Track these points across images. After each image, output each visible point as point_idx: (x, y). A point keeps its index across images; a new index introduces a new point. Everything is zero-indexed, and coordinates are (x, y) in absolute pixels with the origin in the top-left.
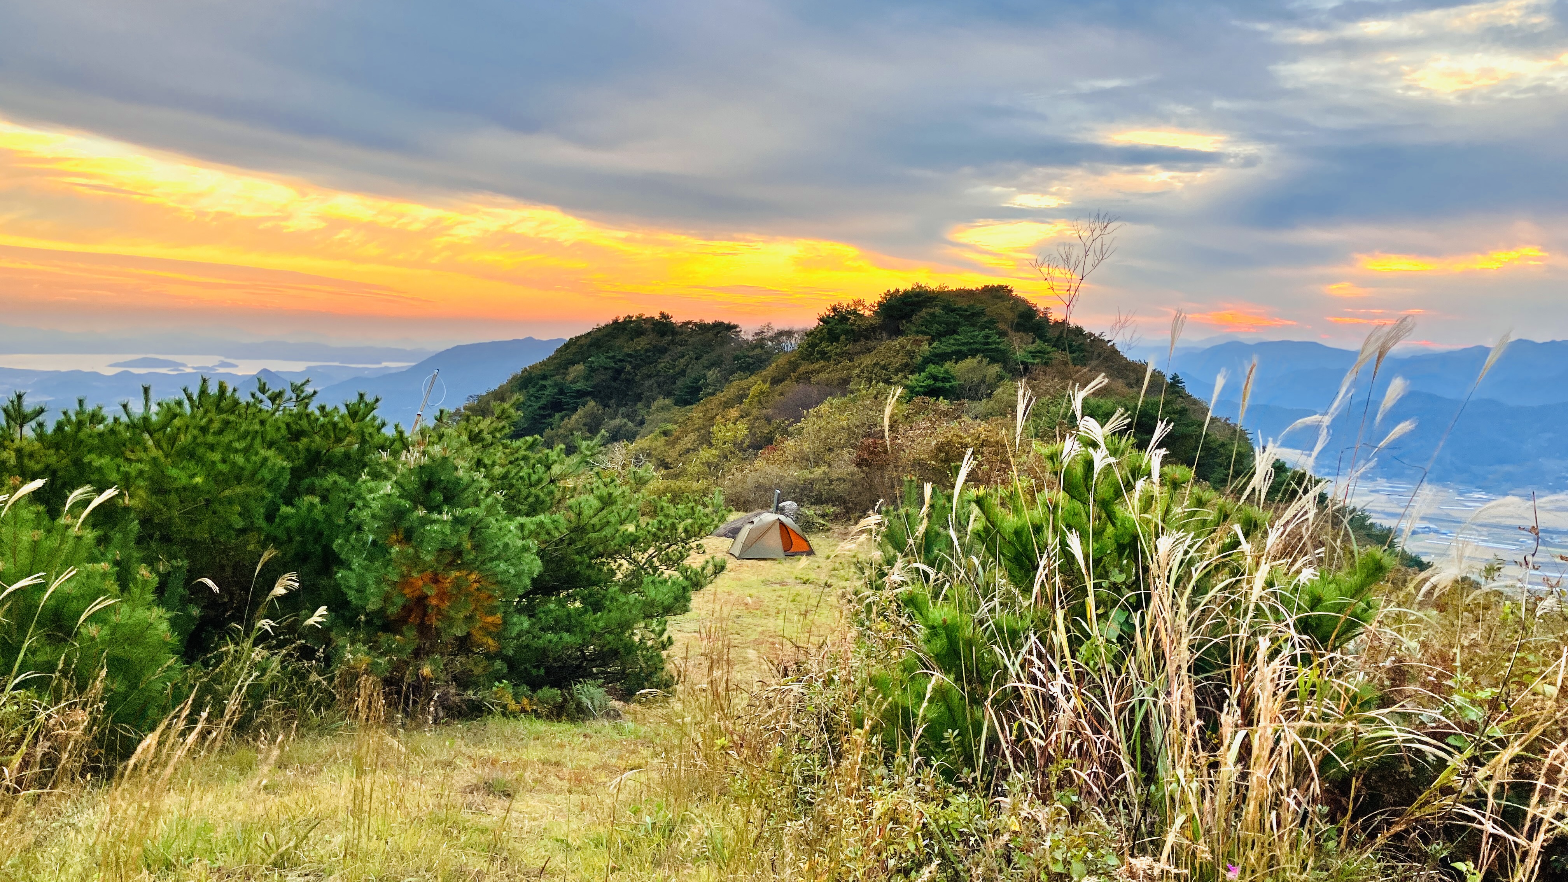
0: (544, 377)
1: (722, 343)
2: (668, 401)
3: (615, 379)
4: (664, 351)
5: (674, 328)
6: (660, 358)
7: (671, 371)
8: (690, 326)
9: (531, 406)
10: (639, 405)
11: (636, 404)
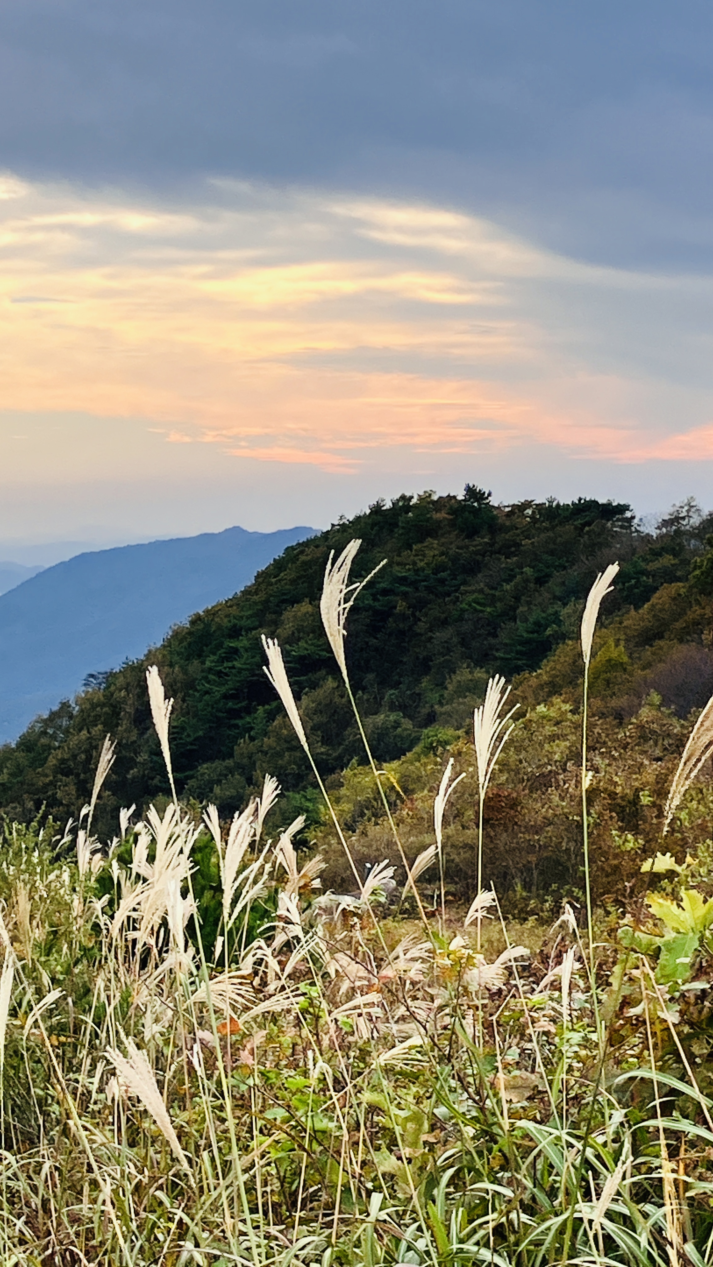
4: (471, 569)
5: (495, 518)
6: (465, 583)
7: (489, 609)
8: (529, 511)
9: (207, 693)
10: (425, 682)
11: (419, 681)
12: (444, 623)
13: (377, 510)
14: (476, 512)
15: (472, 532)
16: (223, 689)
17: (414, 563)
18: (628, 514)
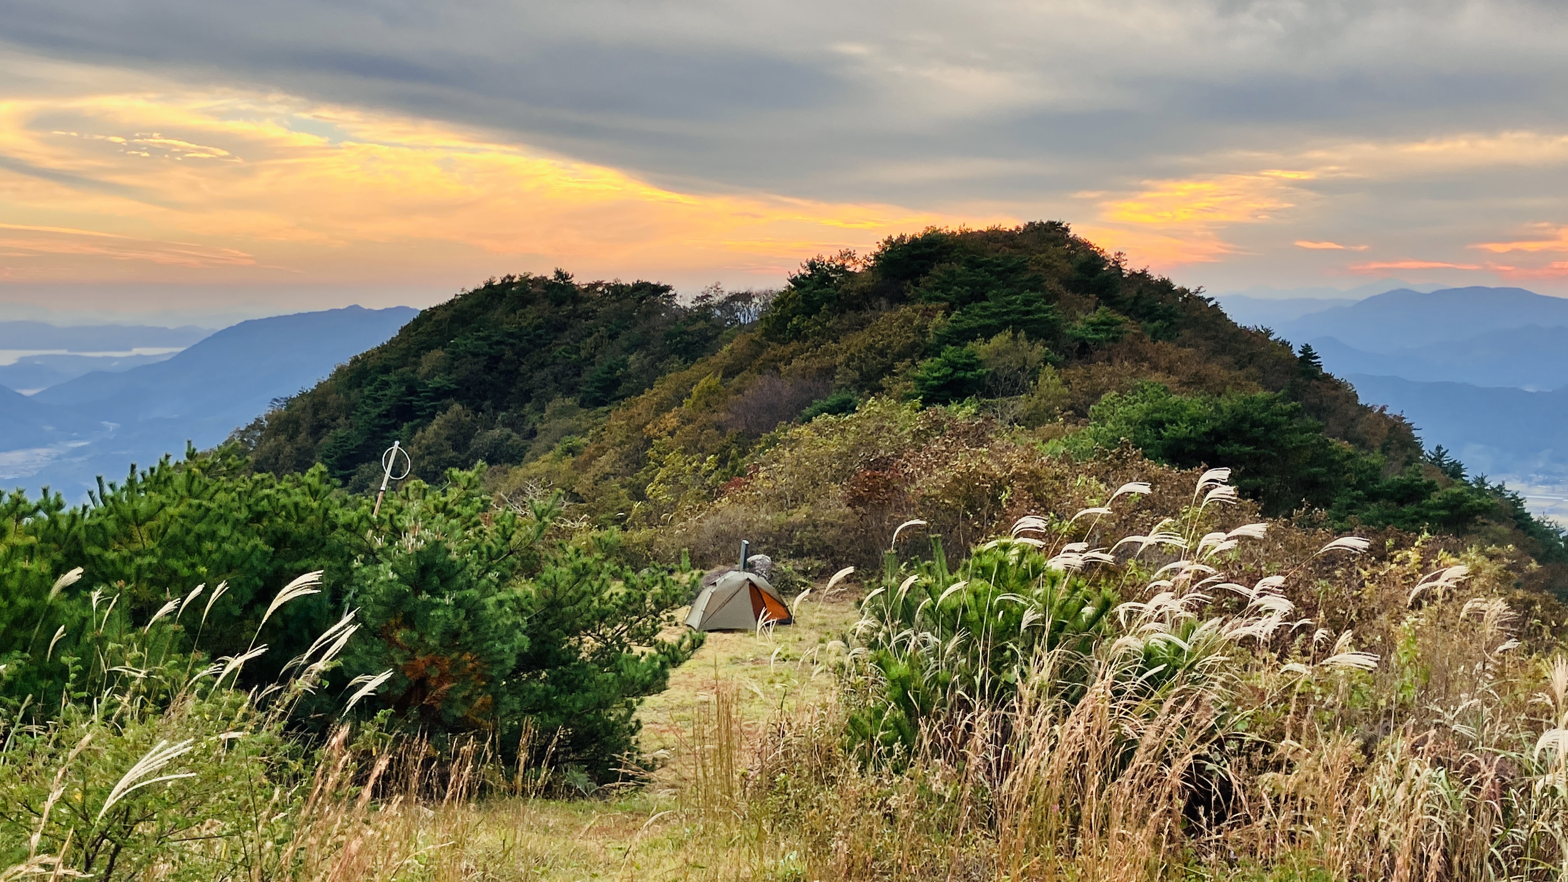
0: (386, 370)
1: (647, 315)
2: (569, 402)
3: (489, 369)
4: (560, 328)
5: (576, 293)
6: (556, 338)
7: (574, 356)
8: (600, 289)
9: (366, 413)
10: (528, 407)
11: (522, 406)
12: (542, 366)
13: (489, 286)
14: (562, 288)
15: (559, 302)
16: (377, 411)
17: (519, 323)
18: (671, 293)
